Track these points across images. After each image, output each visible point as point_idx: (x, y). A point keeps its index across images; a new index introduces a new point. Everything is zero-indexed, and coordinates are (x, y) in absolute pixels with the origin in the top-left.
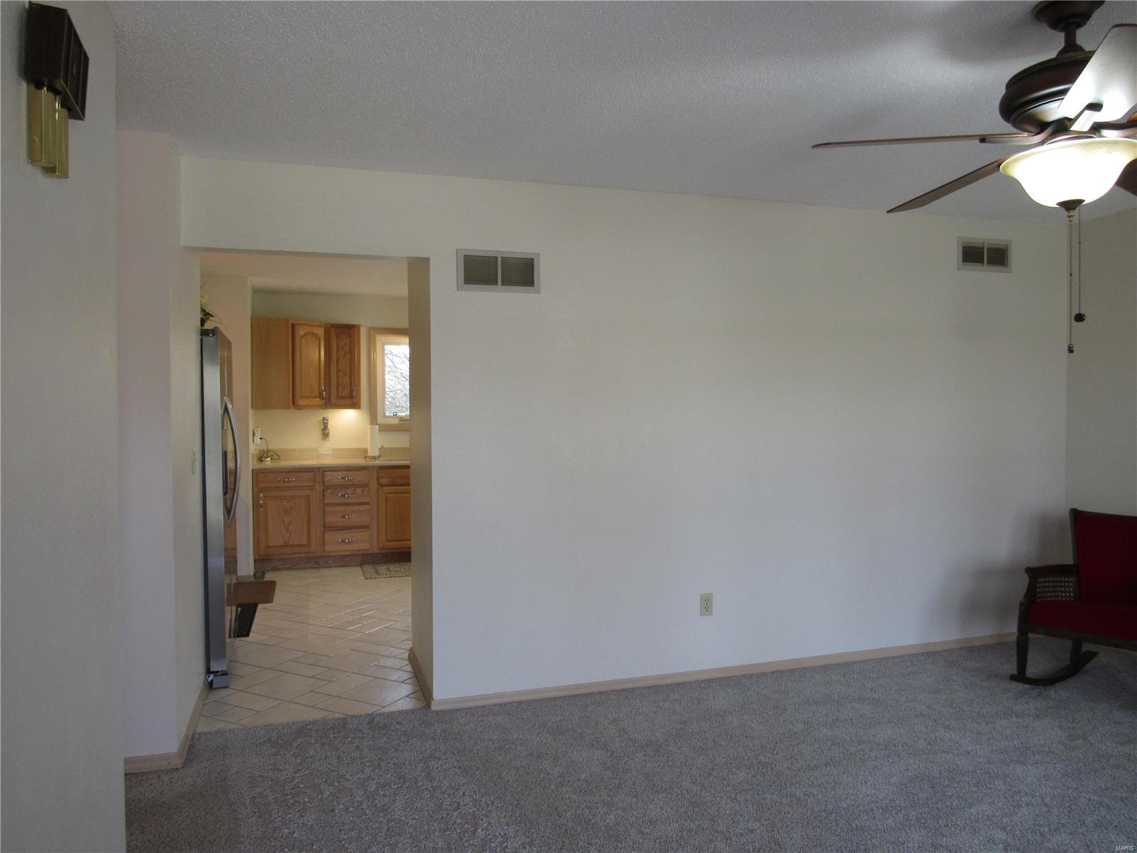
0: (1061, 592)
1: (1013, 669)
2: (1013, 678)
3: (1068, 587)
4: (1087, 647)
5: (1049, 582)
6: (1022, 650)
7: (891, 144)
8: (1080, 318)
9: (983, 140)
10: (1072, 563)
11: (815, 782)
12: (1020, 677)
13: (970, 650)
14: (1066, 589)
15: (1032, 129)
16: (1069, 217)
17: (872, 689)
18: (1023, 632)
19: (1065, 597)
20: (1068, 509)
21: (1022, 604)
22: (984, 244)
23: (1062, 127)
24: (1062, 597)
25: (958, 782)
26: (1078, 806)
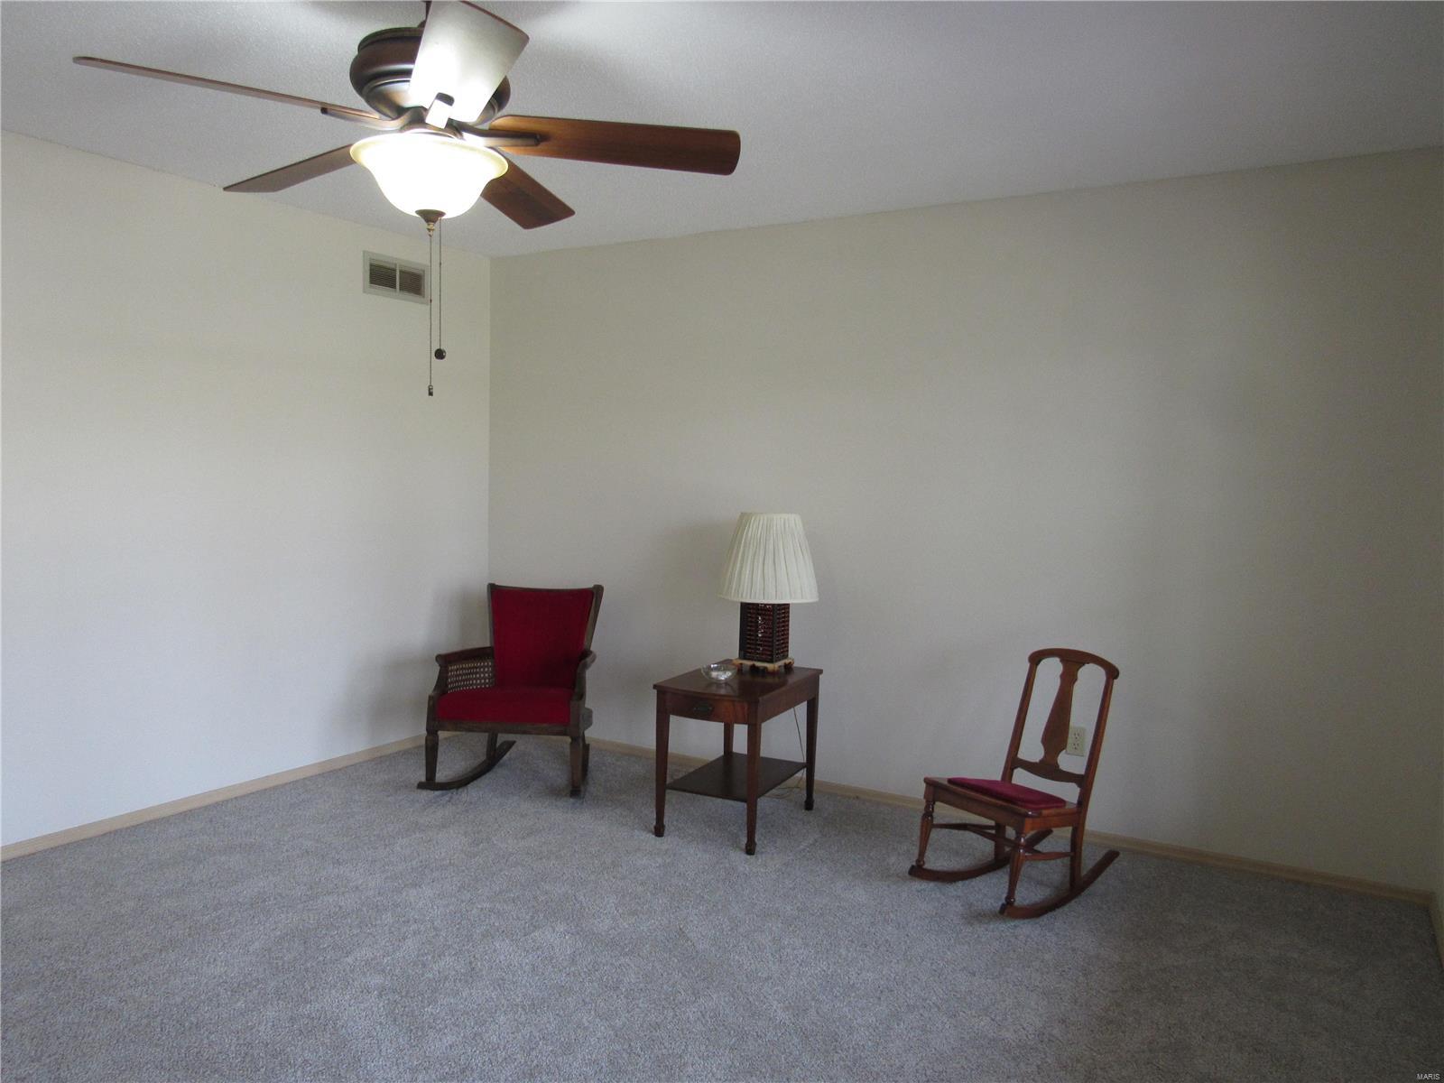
0: (476, 679)
1: (421, 776)
2: (421, 786)
3: (484, 673)
4: (502, 738)
5: (462, 669)
6: (431, 752)
7: (207, 87)
8: (440, 354)
9: (324, 111)
10: (488, 645)
11: (140, 979)
12: (430, 784)
13: (380, 760)
14: (483, 675)
15: (388, 112)
16: (429, 230)
17: (246, 833)
18: (432, 732)
19: (481, 684)
20: (487, 584)
21: (431, 698)
22: (396, 265)
23: (417, 117)
24: (476, 684)
25: (338, 928)
26: (469, 920)
